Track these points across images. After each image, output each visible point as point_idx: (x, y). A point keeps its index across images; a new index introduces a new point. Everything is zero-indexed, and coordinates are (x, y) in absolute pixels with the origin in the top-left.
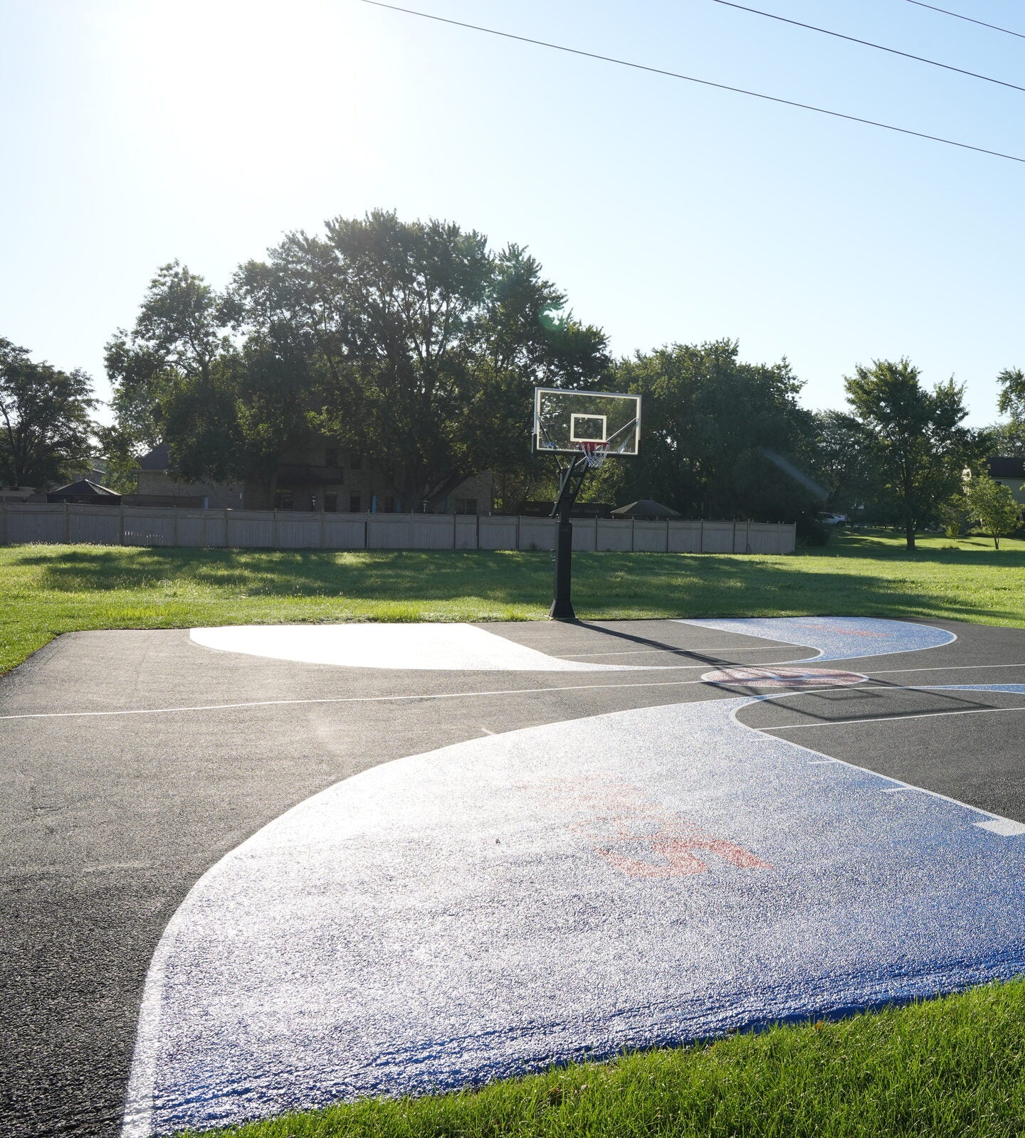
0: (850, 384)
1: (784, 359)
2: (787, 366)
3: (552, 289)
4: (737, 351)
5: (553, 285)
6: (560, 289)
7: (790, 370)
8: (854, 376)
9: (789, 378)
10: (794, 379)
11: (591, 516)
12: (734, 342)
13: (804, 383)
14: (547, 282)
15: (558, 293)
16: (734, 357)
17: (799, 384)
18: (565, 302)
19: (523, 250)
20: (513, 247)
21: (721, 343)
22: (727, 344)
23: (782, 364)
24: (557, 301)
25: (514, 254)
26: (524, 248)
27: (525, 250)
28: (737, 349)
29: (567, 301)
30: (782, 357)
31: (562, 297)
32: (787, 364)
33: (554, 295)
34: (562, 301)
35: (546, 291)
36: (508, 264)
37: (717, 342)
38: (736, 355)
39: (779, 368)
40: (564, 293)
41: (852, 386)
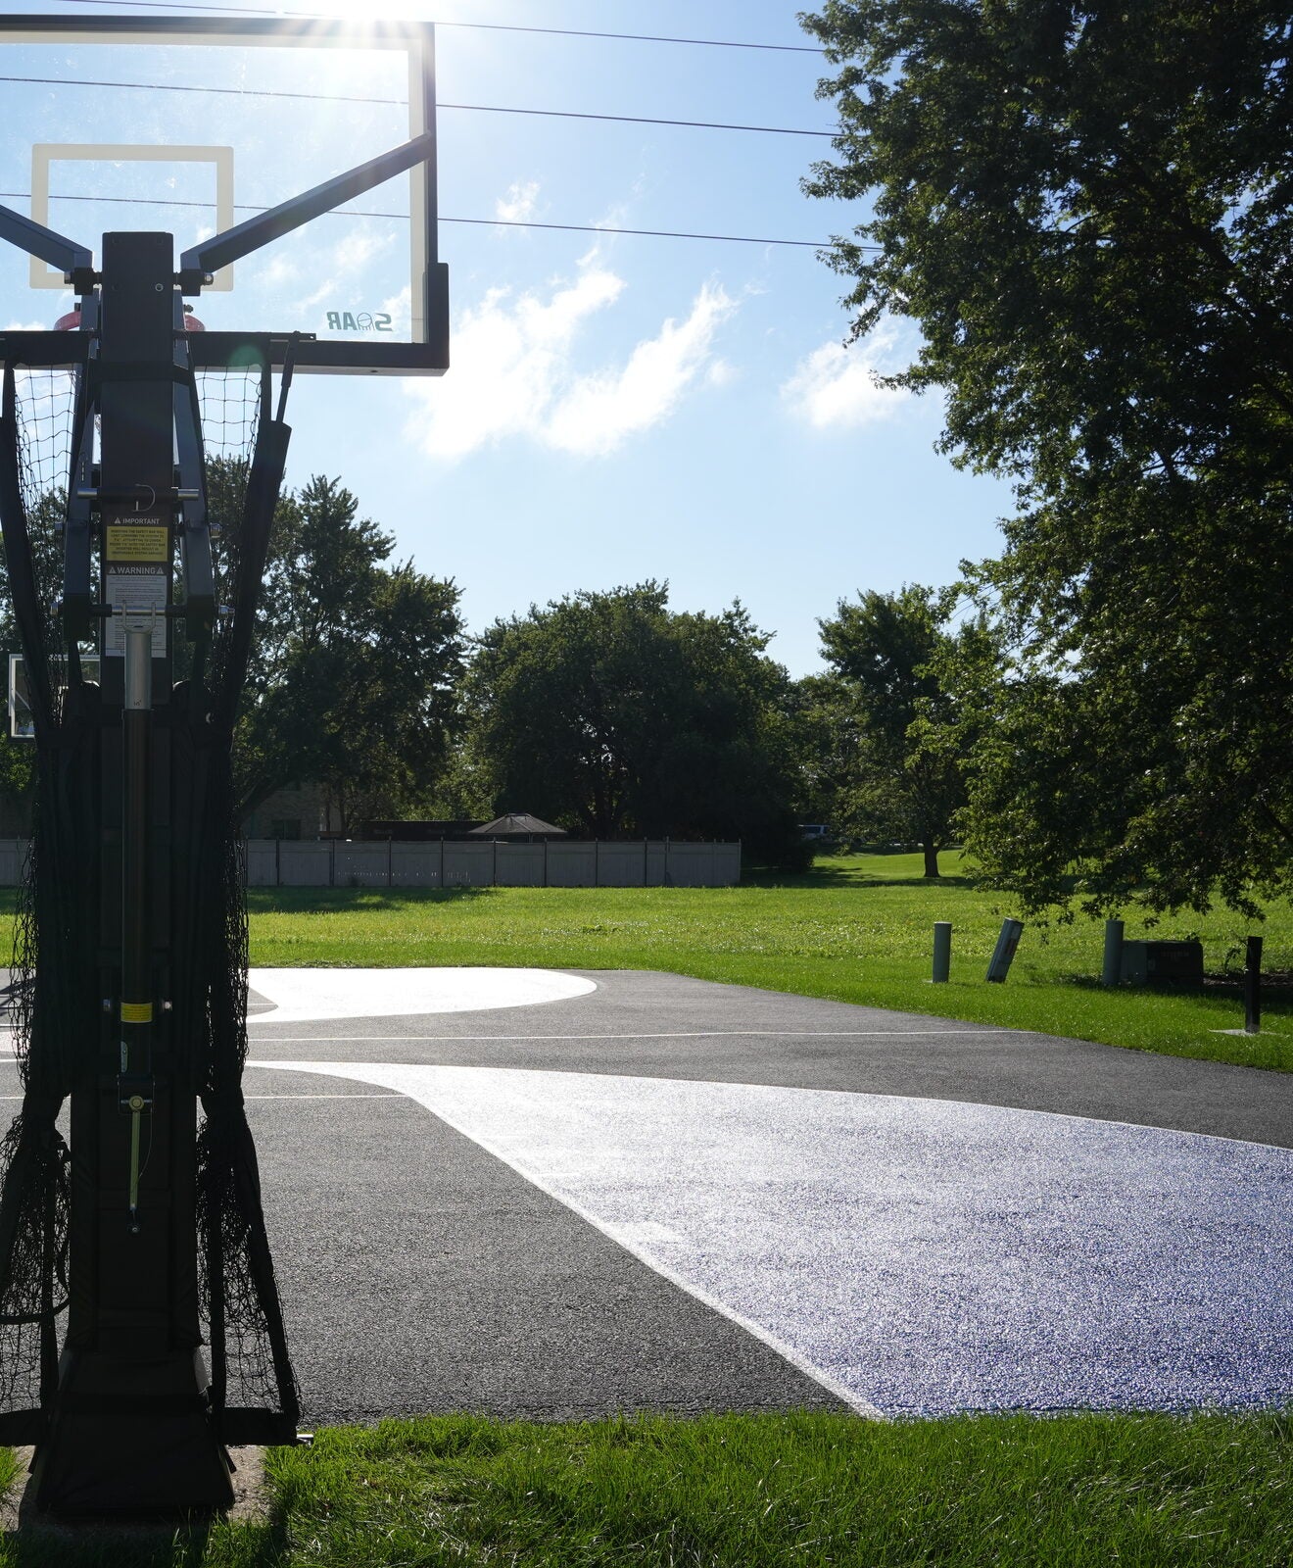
0: (826, 630)
1: (737, 603)
2: (741, 614)
3: (375, 531)
4: (666, 597)
5: (375, 526)
6: (384, 531)
7: (747, 618)
8: (835, 618)
9: (745, 630)
10: (754, 631)
11: (435, 838)
12: (662, 585)
13: (771, 635)
14: (368, 523)
15: (383, 537)
16: (663, 607)
17: (763, 637)
18: (392, 548)
19: (333, 484)
20: (320, 480)
21: (644, 587)
22: (652, 587)
23: (734, 610)
24: (382, 550)
25: (322, 489)
26: (337, 480)
27: (337, 483)
28: (666, 593)
29: (395, 545)
30: (733, 599)
31: (388, 542)
32: (741, 609)
33: (376, 539)
34: (388, 546)
35: (366, 535)
36: (315, 503)
37: (638, 586)
38: (666, 602)
39: (728, 616)
40: (391, 536)
41: (830, 633)
